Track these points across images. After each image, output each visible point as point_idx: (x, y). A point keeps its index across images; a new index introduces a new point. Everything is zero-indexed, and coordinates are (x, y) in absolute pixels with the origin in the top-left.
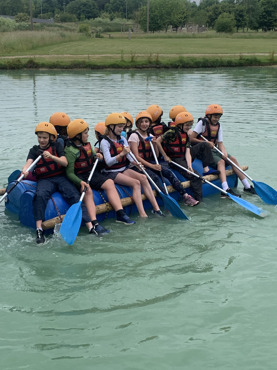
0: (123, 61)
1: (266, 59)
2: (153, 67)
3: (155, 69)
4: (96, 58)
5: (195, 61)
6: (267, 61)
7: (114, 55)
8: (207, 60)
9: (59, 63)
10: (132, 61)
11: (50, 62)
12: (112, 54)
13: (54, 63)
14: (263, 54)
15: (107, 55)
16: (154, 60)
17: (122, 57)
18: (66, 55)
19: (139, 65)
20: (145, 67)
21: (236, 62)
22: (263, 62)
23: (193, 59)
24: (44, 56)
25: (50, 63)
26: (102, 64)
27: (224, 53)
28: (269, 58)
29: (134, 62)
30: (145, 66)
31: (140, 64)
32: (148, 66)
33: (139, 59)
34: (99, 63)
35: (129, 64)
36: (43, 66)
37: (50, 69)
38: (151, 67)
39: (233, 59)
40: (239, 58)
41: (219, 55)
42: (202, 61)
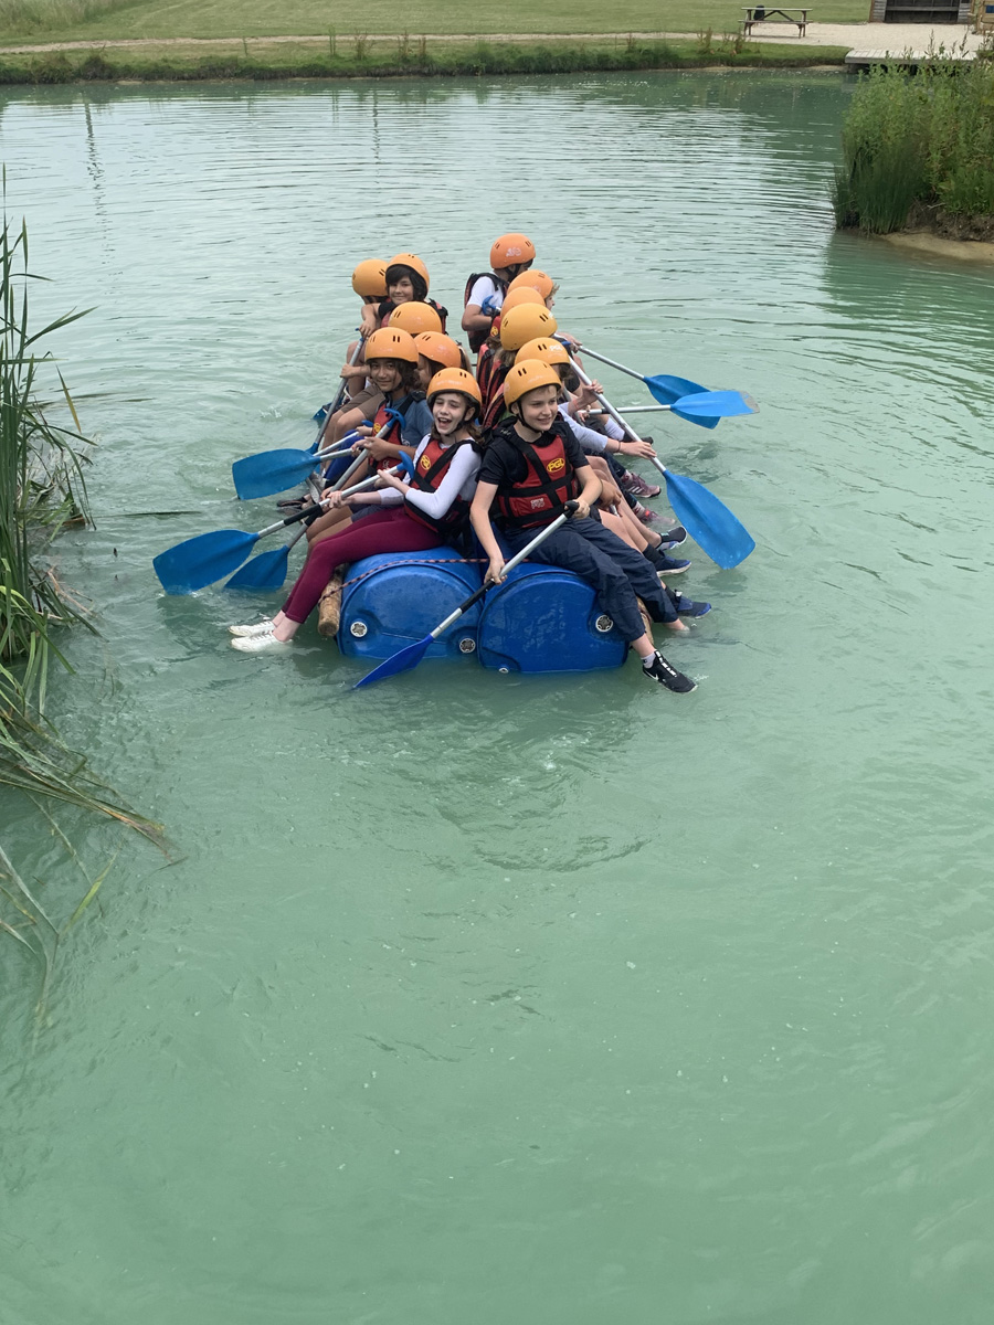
0: (335, 56)
1: (693, 51)
2: (414, 73)
3: (417, 77)
4: (263, 49)
5: (519, 56)
6: (694, 56)
7: (307, 38)
8: (549, 54)
9: (171, 65)
10: (359, 57)
11: (145, 62)
12: (301, 35)
13: (156, 65)
14: (681, 36)
15: (290, 38)
16: (416, 51)
17: (332, 45)
18: (182, 41)
19: (378, 67)
20: (394, 74)
21: (619, 57)
22: (685, 57)
23: (512, 50)
24: (125, 43)
25: (144, 65)
26: (282, 65)
27: (585, 33)
28: (699, 48)
29: (365, 58)
30: (392, 69)
31: (379, 63)
32: (401, 70)
33: (375, 51)
34: (273, 63)
35: (352, 66)
36: (128, 72)
37: (147, 82)
38: (409, 73)
39: (610, 50)
40: (625, 47)
41: (572, 36)
42: (535, 54)
